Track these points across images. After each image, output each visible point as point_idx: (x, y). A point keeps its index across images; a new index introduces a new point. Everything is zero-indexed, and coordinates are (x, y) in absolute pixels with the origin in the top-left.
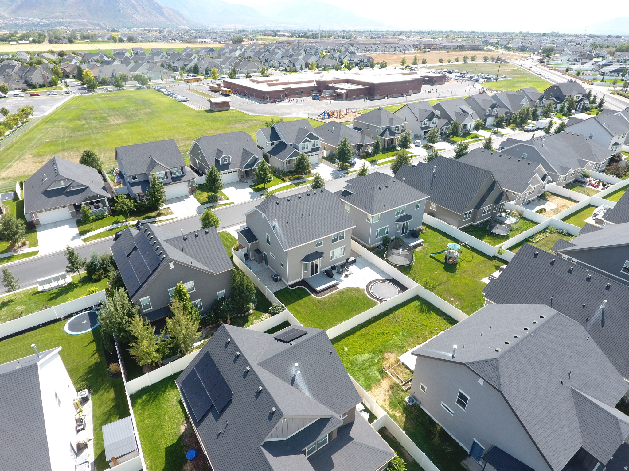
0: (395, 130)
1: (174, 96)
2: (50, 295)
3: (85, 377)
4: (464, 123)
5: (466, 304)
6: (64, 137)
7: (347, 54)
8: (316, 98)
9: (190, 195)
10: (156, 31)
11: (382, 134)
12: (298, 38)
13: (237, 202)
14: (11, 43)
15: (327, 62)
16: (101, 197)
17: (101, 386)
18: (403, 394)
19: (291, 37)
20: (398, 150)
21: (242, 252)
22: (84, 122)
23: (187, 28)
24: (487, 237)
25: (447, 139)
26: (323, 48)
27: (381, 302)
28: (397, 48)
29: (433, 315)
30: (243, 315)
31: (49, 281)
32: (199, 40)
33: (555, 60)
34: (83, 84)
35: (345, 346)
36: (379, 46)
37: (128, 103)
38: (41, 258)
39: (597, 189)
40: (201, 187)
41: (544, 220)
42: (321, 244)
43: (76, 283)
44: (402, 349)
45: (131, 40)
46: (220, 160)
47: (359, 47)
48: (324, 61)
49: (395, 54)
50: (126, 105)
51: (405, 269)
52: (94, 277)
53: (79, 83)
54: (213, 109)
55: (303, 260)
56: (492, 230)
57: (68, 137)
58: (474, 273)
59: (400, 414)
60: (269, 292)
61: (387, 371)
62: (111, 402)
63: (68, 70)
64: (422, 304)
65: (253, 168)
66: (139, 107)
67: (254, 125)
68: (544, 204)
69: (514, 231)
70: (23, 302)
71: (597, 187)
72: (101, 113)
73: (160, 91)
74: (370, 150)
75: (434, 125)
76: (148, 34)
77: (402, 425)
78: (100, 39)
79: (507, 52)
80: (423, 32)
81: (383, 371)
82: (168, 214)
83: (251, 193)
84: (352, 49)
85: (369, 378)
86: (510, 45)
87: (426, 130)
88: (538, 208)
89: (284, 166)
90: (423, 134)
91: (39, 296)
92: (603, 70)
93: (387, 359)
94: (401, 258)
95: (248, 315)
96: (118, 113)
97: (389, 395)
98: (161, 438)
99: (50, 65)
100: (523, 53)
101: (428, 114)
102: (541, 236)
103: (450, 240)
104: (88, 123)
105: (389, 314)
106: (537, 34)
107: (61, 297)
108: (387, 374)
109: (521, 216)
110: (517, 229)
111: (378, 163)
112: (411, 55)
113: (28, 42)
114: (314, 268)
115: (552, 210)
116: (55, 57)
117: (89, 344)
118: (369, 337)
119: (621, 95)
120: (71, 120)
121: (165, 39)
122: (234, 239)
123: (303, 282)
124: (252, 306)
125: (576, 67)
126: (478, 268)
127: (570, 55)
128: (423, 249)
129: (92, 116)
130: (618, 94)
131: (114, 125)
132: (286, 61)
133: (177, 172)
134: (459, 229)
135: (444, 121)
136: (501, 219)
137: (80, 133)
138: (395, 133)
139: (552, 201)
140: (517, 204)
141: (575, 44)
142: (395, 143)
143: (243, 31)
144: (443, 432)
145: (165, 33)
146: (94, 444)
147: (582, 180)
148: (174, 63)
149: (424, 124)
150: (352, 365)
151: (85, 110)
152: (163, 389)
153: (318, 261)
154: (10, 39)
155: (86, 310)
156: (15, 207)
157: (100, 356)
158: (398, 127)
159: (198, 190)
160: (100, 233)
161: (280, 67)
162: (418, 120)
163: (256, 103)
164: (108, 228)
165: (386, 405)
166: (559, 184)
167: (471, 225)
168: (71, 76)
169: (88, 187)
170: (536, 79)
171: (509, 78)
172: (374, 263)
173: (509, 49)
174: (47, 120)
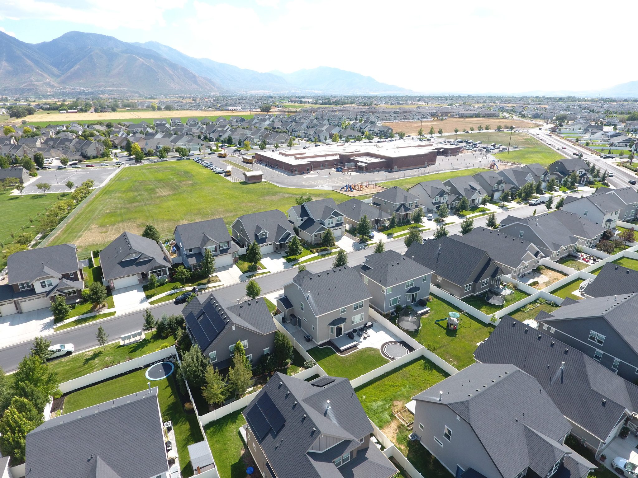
0: (409, 206)
1: (211, 168)
2: (130, 348)
3: (166, 413)
4: (472, 198)
5: (462, 364)
6: (121, 208)
7: (368, 124)
8: (339, 170)
9: (234, 264)
10: (190, 98)
11: (398, 210)
12: (322, 104)
13: (273, 272)
14: (61, 112)
15: (349, 132)
16: (164, 267)
17: (179, 420)
18: (407, 432)
19: (315, 103)
20: (412, 224)
21: (281, 316)
22: (136, 194)
23: (217, 94)
24: (484, 307)
25: (457, 213)
26: (345, 117)
27: (392, 361)
28: (415, 117)
29: (435, 372)
30: (282, 368)
31: (129, 337)
32: (230, 108)
33: (567, 128)
34: (130, 155)
35: (363, 395)
36: (398, 115)
37: (172, 174)
38: (118, 318)
39: (588, 263)
40: (243, 258)
41: (535, 292)
42: (345, 311)
43: (149, 339)
44: (408, 399)
45: (168, 108)
46: (259, 235)
47: (379, 116)
48: (347, 132)
49: (414, 122)
50: (171, 177)
51: (413, 334)
52: (163, 335)
53: (126, 153)
54: (247, 181)
55: (330, 325)
56: (488, 300)
57: (125, 208)
58: (471, 337)
59: (405, 448)
60: (303, 350)
61: (396, 415)
62: (187, 431)
63: (117, 142)
64: (426, 363)
65: (287, 241)
66: (182, 179)
67: (284, 197)
68: (538, 277)
69: (509, 301)
70: (110, 354)
71: (588, 261)
72: (149, 185)
73: (199, 163)
74: (387, 224)
75: (445, 201)
76: (183, 101)
77: (406, 455)
78: (140, 107)
79: (521, 119)
80: (441, 97)
81: (392, 415)
82: (216, 281)
83: (284, 263)
84: (372, 118)
85: (382, 420)
86: (525, 113)
87: (437, 205)
88: (531, 281)
89: (312, 239)
90: (434, 209)
91: (121, 349)
92: (611, 141)
93: (396, 406)
94: (411, 324)
95: (287, 369)
96: (164, 185)
97: (397, 433)
98: (227, 458)
99: (101, 137)
100: (537, 120)
101: (439, 191)
102: (531, 307)
103: (452, 309)
104: (139, 195)
105: (399, 370)
106: (553, 98)
107: (139, 351)
108: (395, 417)
109: (516, 288)
110: (511, 300)
111: (394, 236)
112: (429, 123)
113: (76, 111)
114: (339, 331)
115: (544, 282)
116: (103, 129)
117: (166, 387)
118: (382, 389)
119: (626, 167)
120: (124, 192)
121: (198, 107)
122: (272, 304)
123: (330, 343)
124: (290, 361)
125: (586, 137)
126: (475, 333)
127: (581, 123)
128: (430, 316)
129: (142, 187)
130: (623, 166)
131: (162, 196)
132: (311, 132)
133: (224, 245)
134: (461, 300)
135: (454, 197)
136: (497, 290)
137: (134, 204)
138: (409, 209)
139: (545, 275)
140: (513, 277)
141: (589, 111)
142: (410, 217)
143: (271, 97)
144: (436, 461)
145: (198, 100)
146: (179, 461)
147: (575, 255)
148: (209, 134)
149: (435, 200)
150: (369, 410)
151: (135, 181)
152: (225, 423)
153: (342, 325)
154: (61, 108)
155: (160, 361)
156: (92, 274)
157: (175, 397)
158: (412, 203)
159: (239, 260)
160: (163, 297)
161: (305, 137)
162: (429, 196)
163: (285, 175)
164: (168, 293)
165: (394, 440)
166: (552, 259)
167: (472, 296)
168: (119, 147)
169: (153, 259)
170: (546, 149)
171: (521, 149)
172: (388, 328)
173: (523, 116)
174: (104, 192)
